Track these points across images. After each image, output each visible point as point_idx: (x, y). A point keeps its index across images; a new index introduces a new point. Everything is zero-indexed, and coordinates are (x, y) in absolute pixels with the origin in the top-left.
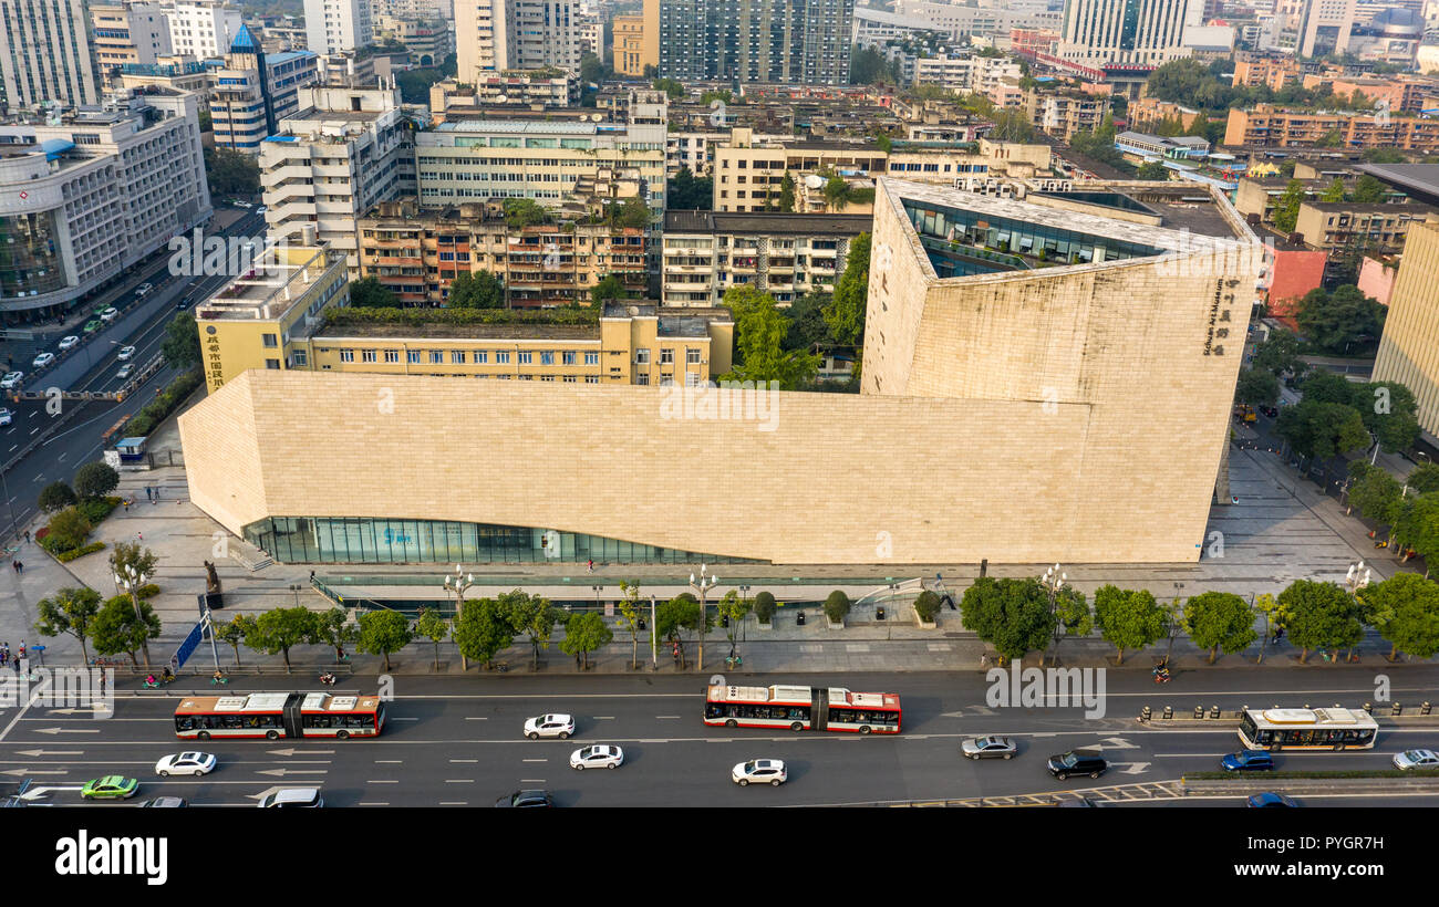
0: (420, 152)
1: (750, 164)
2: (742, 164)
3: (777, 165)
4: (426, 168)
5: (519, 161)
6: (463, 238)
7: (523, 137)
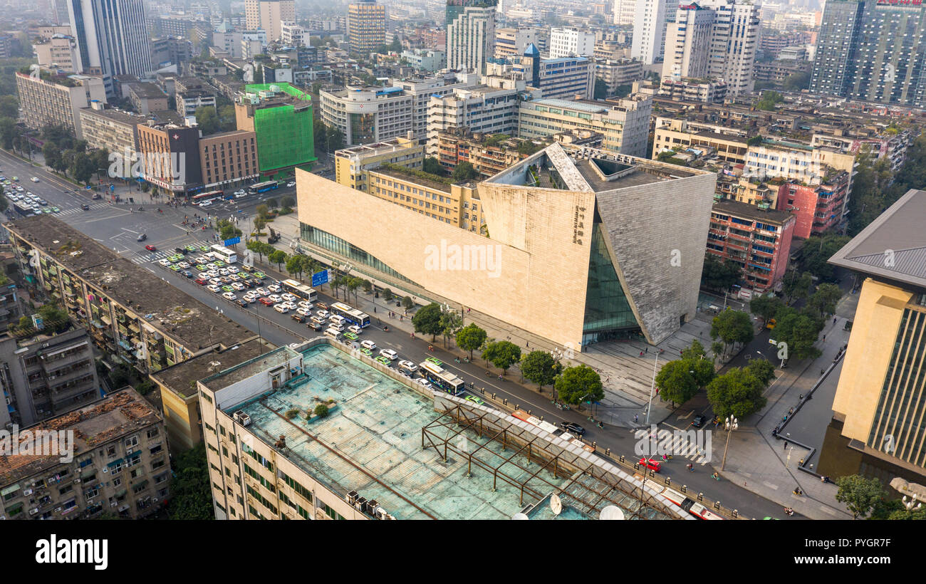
0: (521, 110)
1: (671, 140)
2: (668, 139)
3: (686, 142)
4: (524, 118)
5: (560, 121)
6: (467, 147)
7: (563, 110)
